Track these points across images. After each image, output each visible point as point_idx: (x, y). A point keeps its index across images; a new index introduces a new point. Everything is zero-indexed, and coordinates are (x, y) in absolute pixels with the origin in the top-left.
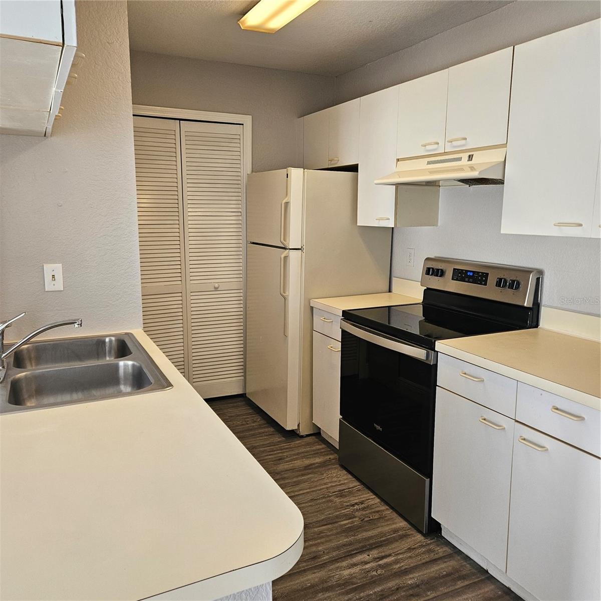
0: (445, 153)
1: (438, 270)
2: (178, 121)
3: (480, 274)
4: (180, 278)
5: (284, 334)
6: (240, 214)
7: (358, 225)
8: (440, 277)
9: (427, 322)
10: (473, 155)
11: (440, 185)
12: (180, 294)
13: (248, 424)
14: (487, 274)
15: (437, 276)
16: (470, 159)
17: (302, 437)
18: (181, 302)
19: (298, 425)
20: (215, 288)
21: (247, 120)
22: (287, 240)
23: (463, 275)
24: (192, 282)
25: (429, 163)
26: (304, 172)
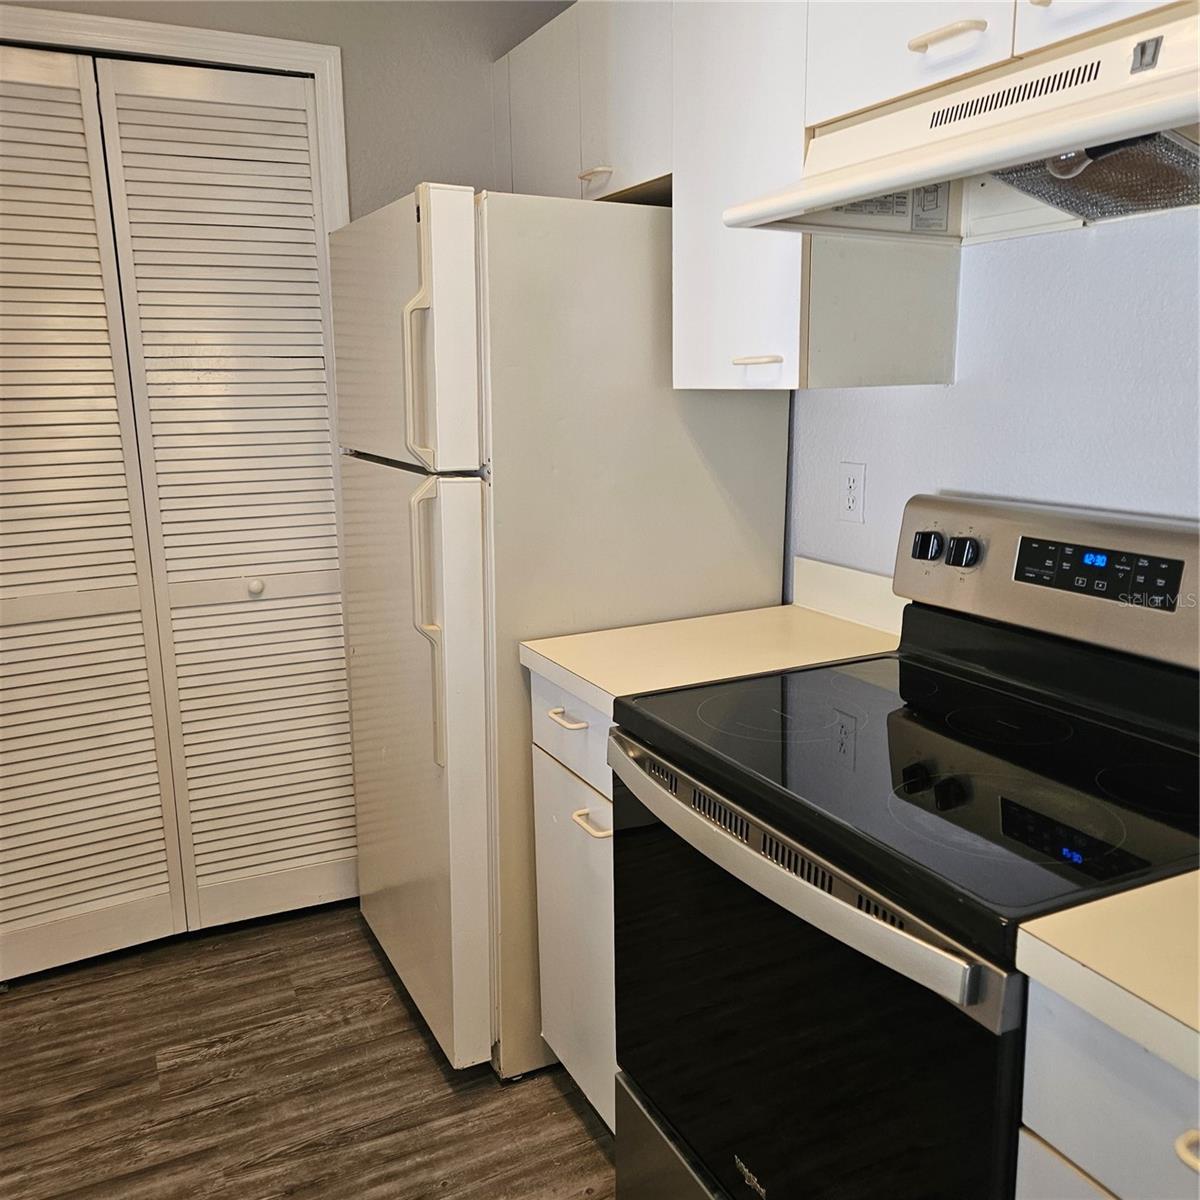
0: (1016, 61)
1: (961, 542)
2: (89, 59)
3: (1144, 563)
4: (131, 568)
5: (435, 760)
6: (319, 363)
7: (675, 387)
8: (967, 565)
9: (915, 720)
10: (1158, 42)
11: (963, 234)
12: (136, 617)
13: (347, 1022)
14: (1176, 567)
15: (957, 562)
16: (1148, 58)
17: (509, 1082)
18: (139, 641)
19: (495, 1049)
20: (251, 593)
21: (326, 61)
22: (431, 444)
23: (1066, 566)
24: (173, 577)
25: (939, 119)
26: (477, 202)
